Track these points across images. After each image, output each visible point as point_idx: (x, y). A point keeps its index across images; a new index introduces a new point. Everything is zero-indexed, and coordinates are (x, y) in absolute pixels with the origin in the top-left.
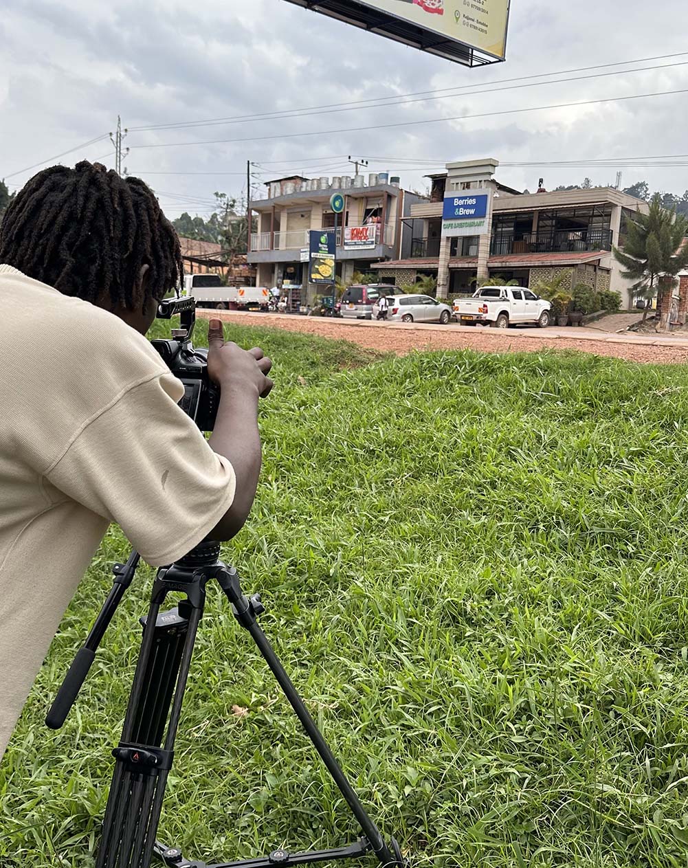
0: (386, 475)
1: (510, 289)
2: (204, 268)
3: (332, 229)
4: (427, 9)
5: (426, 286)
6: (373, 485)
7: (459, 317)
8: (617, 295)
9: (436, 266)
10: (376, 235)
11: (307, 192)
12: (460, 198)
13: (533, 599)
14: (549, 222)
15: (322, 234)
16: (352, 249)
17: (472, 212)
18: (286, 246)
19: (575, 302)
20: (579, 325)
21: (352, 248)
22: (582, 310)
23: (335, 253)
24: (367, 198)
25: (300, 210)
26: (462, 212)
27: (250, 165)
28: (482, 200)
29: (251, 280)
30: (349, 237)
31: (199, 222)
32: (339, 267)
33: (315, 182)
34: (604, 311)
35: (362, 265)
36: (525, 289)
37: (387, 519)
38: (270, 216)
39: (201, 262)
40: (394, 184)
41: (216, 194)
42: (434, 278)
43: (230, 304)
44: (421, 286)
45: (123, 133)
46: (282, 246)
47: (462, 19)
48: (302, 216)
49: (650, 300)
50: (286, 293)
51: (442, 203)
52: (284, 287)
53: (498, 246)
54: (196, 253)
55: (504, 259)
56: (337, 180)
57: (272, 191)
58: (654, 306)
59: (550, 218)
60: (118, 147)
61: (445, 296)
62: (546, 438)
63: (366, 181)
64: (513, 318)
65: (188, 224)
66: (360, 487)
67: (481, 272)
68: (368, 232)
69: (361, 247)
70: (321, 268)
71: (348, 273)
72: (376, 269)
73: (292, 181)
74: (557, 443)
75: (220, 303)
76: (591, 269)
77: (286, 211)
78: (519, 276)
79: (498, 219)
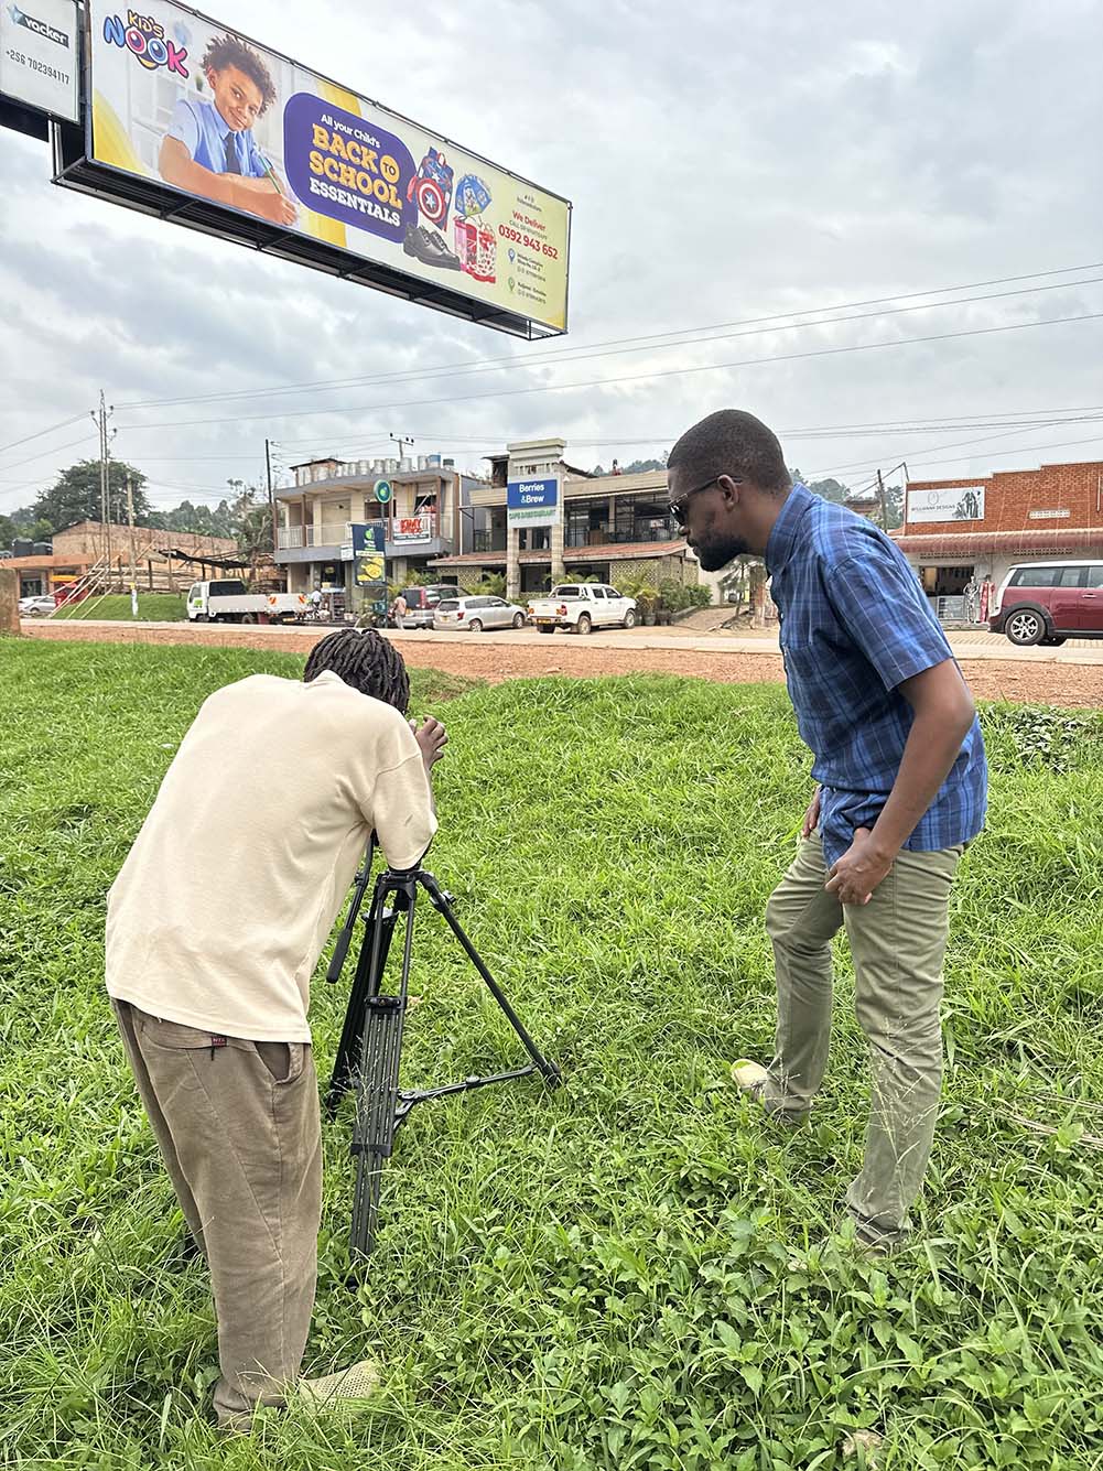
0: (502, 803)
1: (590, 587)
2: (218, 570)
3: (378, 521)
4: (477, 277)
5: (495, 586)
6: (491, 813)
7: (534, 620)
8: (707, 589)
9: (504, 562)
10: (432, 528)
11: (343, 477)
12: (526, 484)
13: (640, 894)
14: (627, 509)
15: (367, 528)
16: (403, 544)
17: (541, 499)
18: (323, 542)
19: (662, 598)
20: (669, 624)
21: (404, 542)
22: (670, 607)
23: (384, 550)
24: (417, 484)
25: (338, 498)
26: (529, 499)
27: (270, 445)
28: (551, 486)
29: (281, 583)
30: (399, 529)
31: (204, 511)
32: (389, 565)
33: (353, 466)
34: (693, 607)
35: (417, 563)
36: (606, 586)
37: (509, 842)
38: (300, 508)
39: (214, 564)
40: (448, 468)
41: (230, 482)
42: (503, 575)
43: (259, 616)
44: (489, 585)
45: (108, 411)
46: (317, 543)
47: (517, 287)
48: (341, 507)
49: (741, 592)
50: (326, 598)
51: (506, 489)
52: (323, 590)
53: (573, 537)
54: (208, 552)
55: (581, 552)
56: (379, 463)
57: (301, 476)
58: (747, 599)
59: (629, 505)
60: (103, 430)
61: (517, 596)
62: (642, 760)
63: (415, 464)
64: (595, 620)
65: (190, 514)
66: (478, 815)
67: (557, 567)
68: (421, 524)
69: (414, 542)
70: (369, 569)
71: (401, 572)
72: (434, 567)
73: (326, 464)
74: (651, 763)
75: (246, 613)
76: (677, 561)
77: (319, 501)
78: (599, 571)
79: (571, 507)
